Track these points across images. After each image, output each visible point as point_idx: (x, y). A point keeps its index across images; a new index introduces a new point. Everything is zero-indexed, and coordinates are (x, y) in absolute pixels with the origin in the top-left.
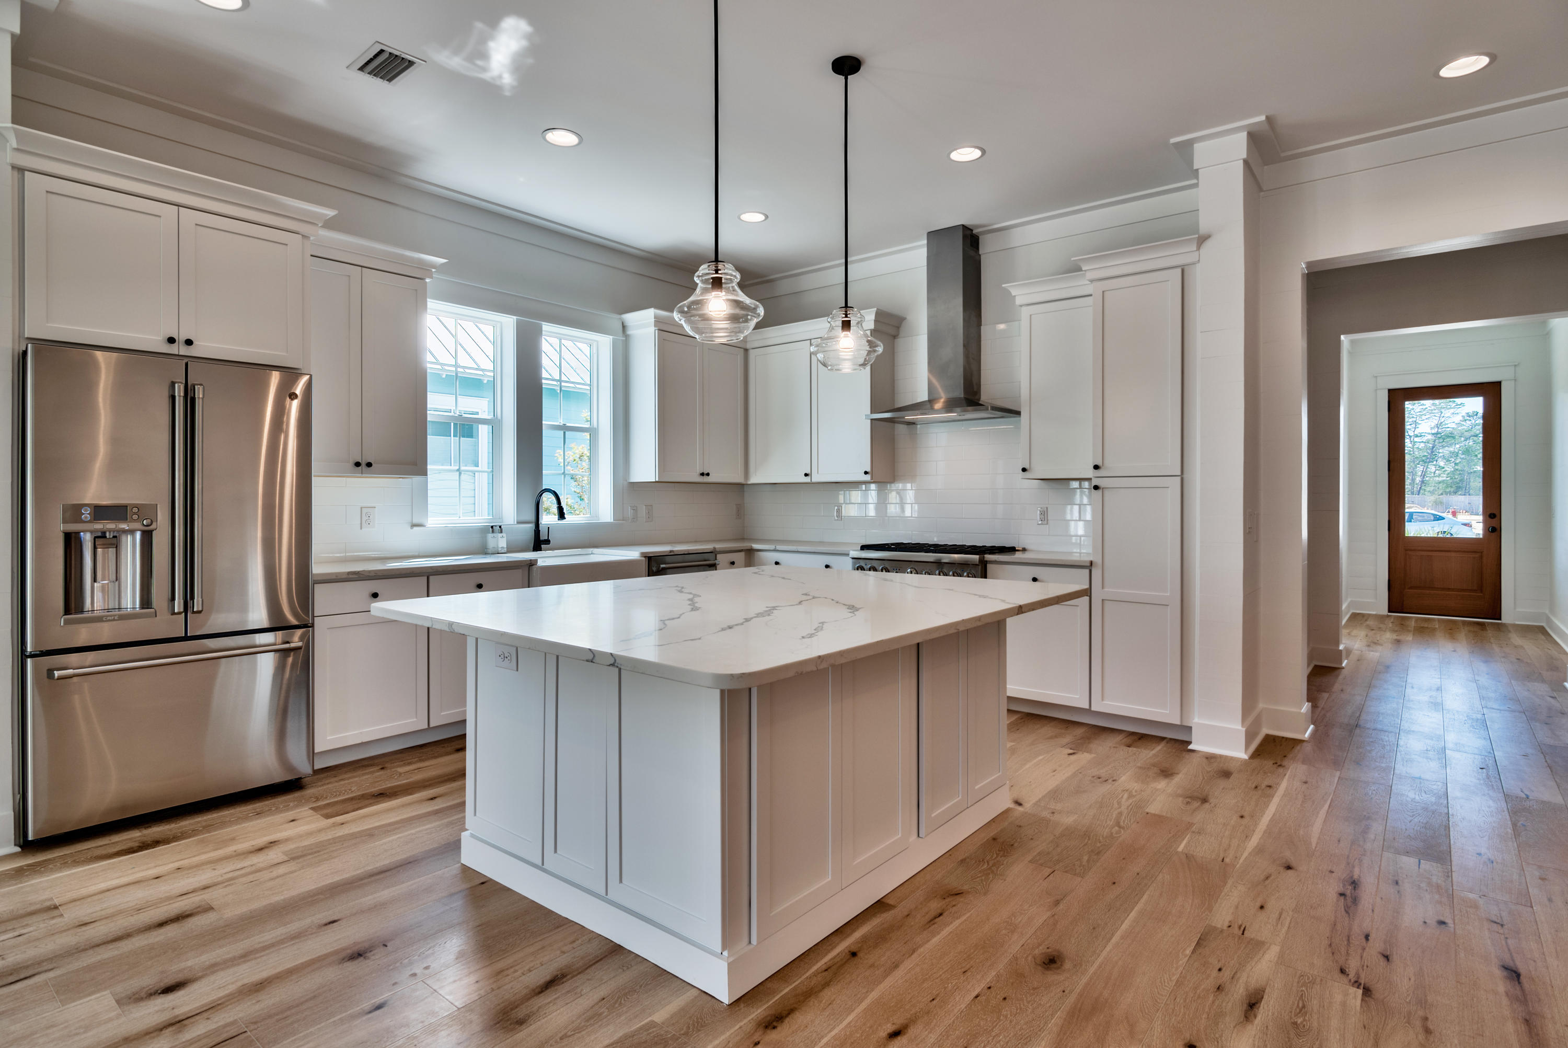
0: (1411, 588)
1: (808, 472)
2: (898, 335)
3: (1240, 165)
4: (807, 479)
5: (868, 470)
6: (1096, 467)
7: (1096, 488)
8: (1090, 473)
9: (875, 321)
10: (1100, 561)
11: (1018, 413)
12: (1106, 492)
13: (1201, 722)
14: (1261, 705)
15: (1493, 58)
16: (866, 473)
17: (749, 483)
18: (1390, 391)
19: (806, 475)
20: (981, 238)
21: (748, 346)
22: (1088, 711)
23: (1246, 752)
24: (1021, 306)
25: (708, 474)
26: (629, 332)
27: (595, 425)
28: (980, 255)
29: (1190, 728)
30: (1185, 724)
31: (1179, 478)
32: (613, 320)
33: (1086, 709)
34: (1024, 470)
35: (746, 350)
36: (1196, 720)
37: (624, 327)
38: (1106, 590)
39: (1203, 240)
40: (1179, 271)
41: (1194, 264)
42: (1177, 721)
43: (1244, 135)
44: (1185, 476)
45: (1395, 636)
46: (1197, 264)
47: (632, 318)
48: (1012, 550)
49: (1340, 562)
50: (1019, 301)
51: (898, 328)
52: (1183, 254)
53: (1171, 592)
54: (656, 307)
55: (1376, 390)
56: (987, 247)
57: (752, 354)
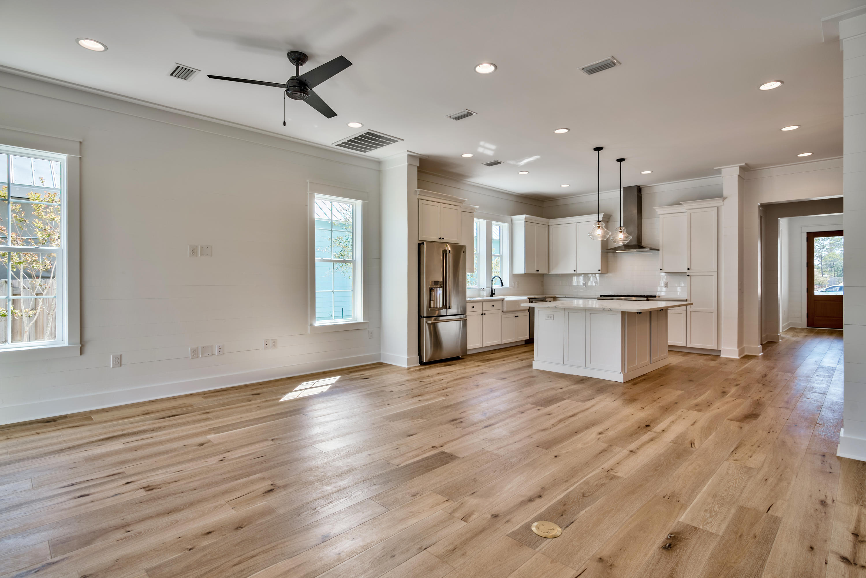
0: (817, 317)
1: (575, 270)
2: (609, 221)
3: (737, 176)
4: (575, 272)
5: (600, 269)
6: (688, 269)
7: (688, 276)
8: (686, 271)
9: (603, 217)
10: (690, 299)
11: (659, 250)
12: (692, 277)
13: (724, 348)
14: (744, 346)
15: (813, 153)
16: (599, 270)
17: (550, 273)
18: (808, 233)
19: (574, 271)
20: (642, 188)
21: (550, 224)
22: (686, 347)
23: (739, 357)
24: (659, 214)
25: (539, 271)
26: (514, 222)
27: (501, 254)
28: (642, 195)
29: (720, 351)
30: (719, 349)
31: (717, 273)
32: (508, 218)
33: (684, 347)
34: (661, 269)
35: (549, 226)
36: (723, 348)
37: (511, 220)
38: (692, 308)
39: (724, 199)
40: (717, 208)
41: (722, 206)
42: (716, 349)
43: (738, 168)
44: (719, 272)
45: (806, 334)
46: (723, 206)
47: (515, 217)
48: (655, 297)
49: (778, 303)
50: (658, 213)
51: (609, 219)
52: (717, 202)
53: (714, 308)
54: (526, 214)
55: (801, 233)
56: (643, 192)
57: (551, 227)
